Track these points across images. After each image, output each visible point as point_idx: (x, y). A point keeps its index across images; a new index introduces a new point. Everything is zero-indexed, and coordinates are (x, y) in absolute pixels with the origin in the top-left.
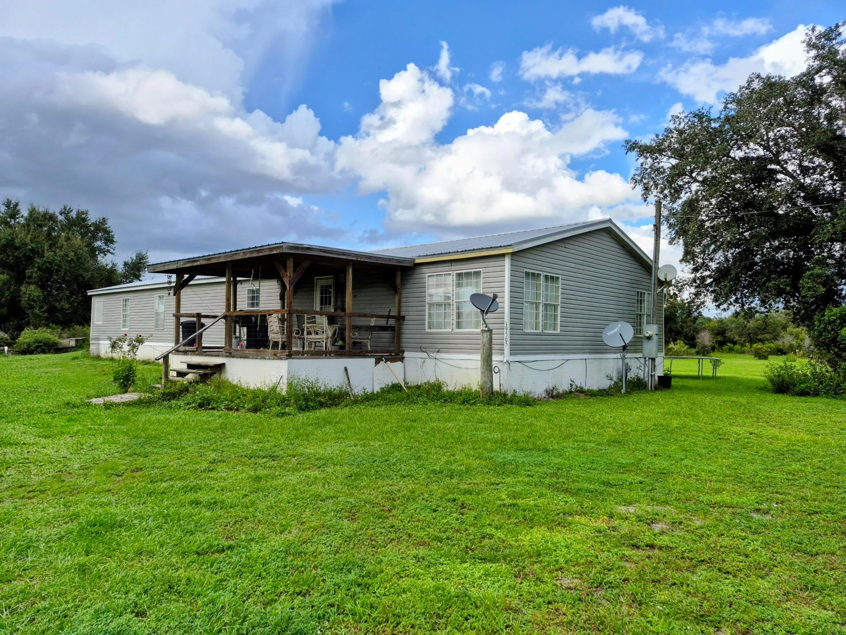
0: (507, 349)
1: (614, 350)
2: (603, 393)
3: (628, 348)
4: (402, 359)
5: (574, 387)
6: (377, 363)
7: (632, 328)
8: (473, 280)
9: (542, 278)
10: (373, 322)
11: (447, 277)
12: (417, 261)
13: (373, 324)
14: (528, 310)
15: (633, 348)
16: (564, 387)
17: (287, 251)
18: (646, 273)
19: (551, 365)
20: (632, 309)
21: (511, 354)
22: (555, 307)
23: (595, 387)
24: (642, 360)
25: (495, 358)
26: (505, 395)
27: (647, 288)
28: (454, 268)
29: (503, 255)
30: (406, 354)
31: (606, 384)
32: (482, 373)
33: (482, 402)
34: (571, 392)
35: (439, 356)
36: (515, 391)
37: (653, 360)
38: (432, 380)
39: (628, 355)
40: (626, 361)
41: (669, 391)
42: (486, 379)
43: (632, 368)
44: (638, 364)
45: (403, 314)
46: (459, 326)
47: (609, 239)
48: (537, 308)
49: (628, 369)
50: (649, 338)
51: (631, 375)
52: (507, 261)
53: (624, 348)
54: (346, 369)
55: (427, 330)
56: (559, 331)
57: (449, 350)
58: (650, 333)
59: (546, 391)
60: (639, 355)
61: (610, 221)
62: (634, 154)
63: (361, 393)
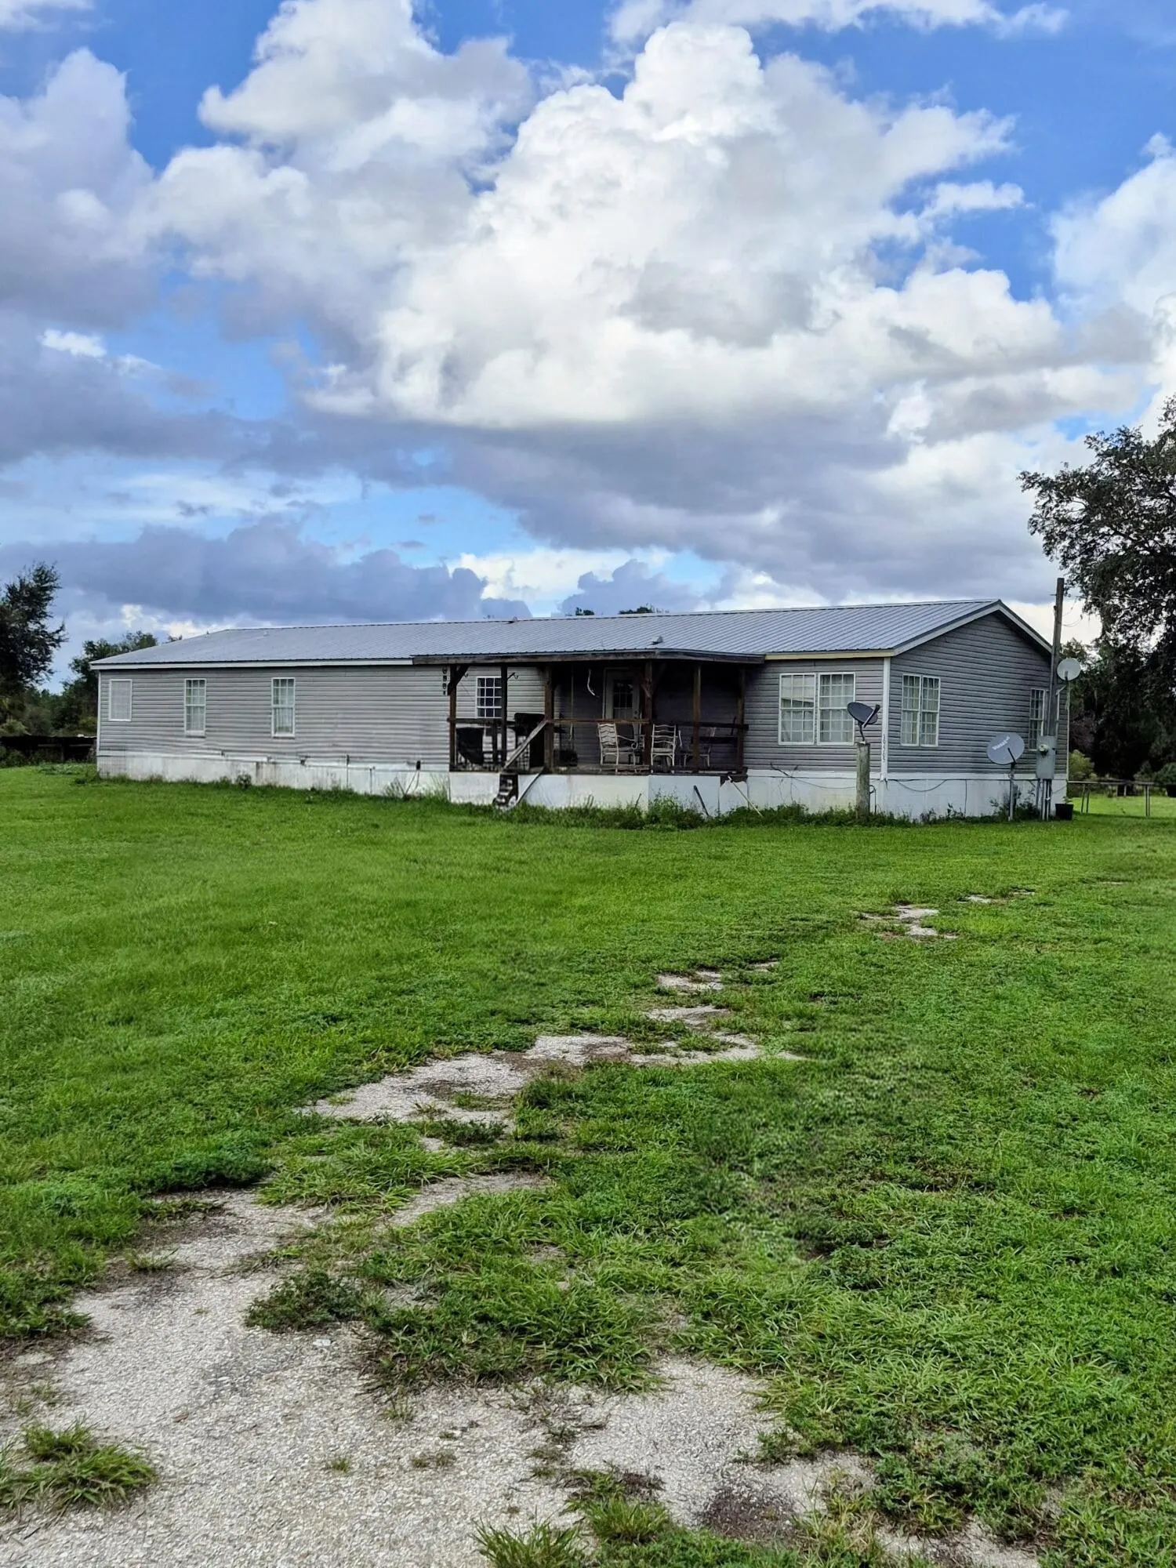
0: (884, 764)
1: (1001, 769)
2: (986, 820)
3: (1018, 766)
4: (745, 778)
5: (952, 813)
6: (722, 782)
7: (1022, 740)
8: (842, 684)
9: (921, 682)
10: (713, 732)
11: (808, 679)
12: (769, 658)
13: (713, 735)
14: (906, 720)
15: (1024, 766)
16: (942, 813)
17: (659, 657)
18: (1044, 663)
19: (928, 785)
20: (1024, 714)
21: (889, 771)
22: (934, 715)
23: (977, 815)
24: (1036, 783)
25: (872, 775)
26: (884, 817)
27: (1045, 684)
28: (818, 668)
29: (882, 659)
30: (749, 772)
31: (991, 811)
32: (859, 791)
33: (859, 823)
34: (948, 819)
35: (795, 774)
36: (892, 814)
37: (1049, 781)
38: (788, 803)
39: (1017, 776)
40: (1015, 783)
41: (1069, 822)
42: (863, 799)
43: (1023, 792)
44: (1029, 786)
45: (746, 721)
46: (823, 738)
47: (997, 625)
48: (915, 718)
49: (1016, 794)
50: (1044, 753)
51: (1020, 801)
52: (886, 666)
53: (1013, 765)
54: (696, 788)
55: (780, 743)
56: (937, 745)
57: (811, 767)
58: (1046, 747)
59: (922, 815)
60: (1032, 777)
61: (999, 602)
62: (1035, 491)
63: (714, 815)
